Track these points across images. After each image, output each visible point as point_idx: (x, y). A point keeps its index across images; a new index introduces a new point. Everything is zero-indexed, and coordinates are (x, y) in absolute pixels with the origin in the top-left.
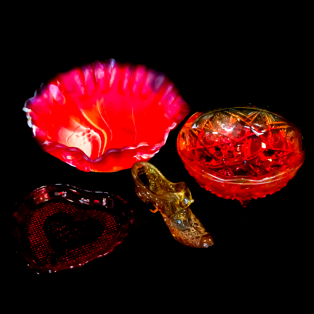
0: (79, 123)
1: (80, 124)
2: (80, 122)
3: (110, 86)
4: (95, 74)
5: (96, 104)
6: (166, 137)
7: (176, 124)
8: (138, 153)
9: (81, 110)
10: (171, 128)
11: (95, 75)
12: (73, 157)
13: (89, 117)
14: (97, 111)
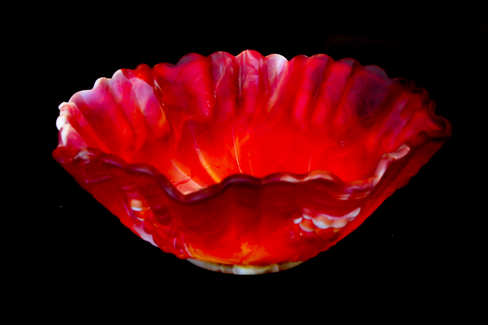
0: (188, 175)
1: (190, 178)
2: (190, 173)
3: (269, 110)
4: (240, 79)
5: (232, 145)
6: (381, 173)
7: (408, 149)
8: (306, 210)
9: (198, 150)
10: (396, 157)
11: (238, 80)
12: (147, 207)
13: (213, 166)
14: (232, 159)
